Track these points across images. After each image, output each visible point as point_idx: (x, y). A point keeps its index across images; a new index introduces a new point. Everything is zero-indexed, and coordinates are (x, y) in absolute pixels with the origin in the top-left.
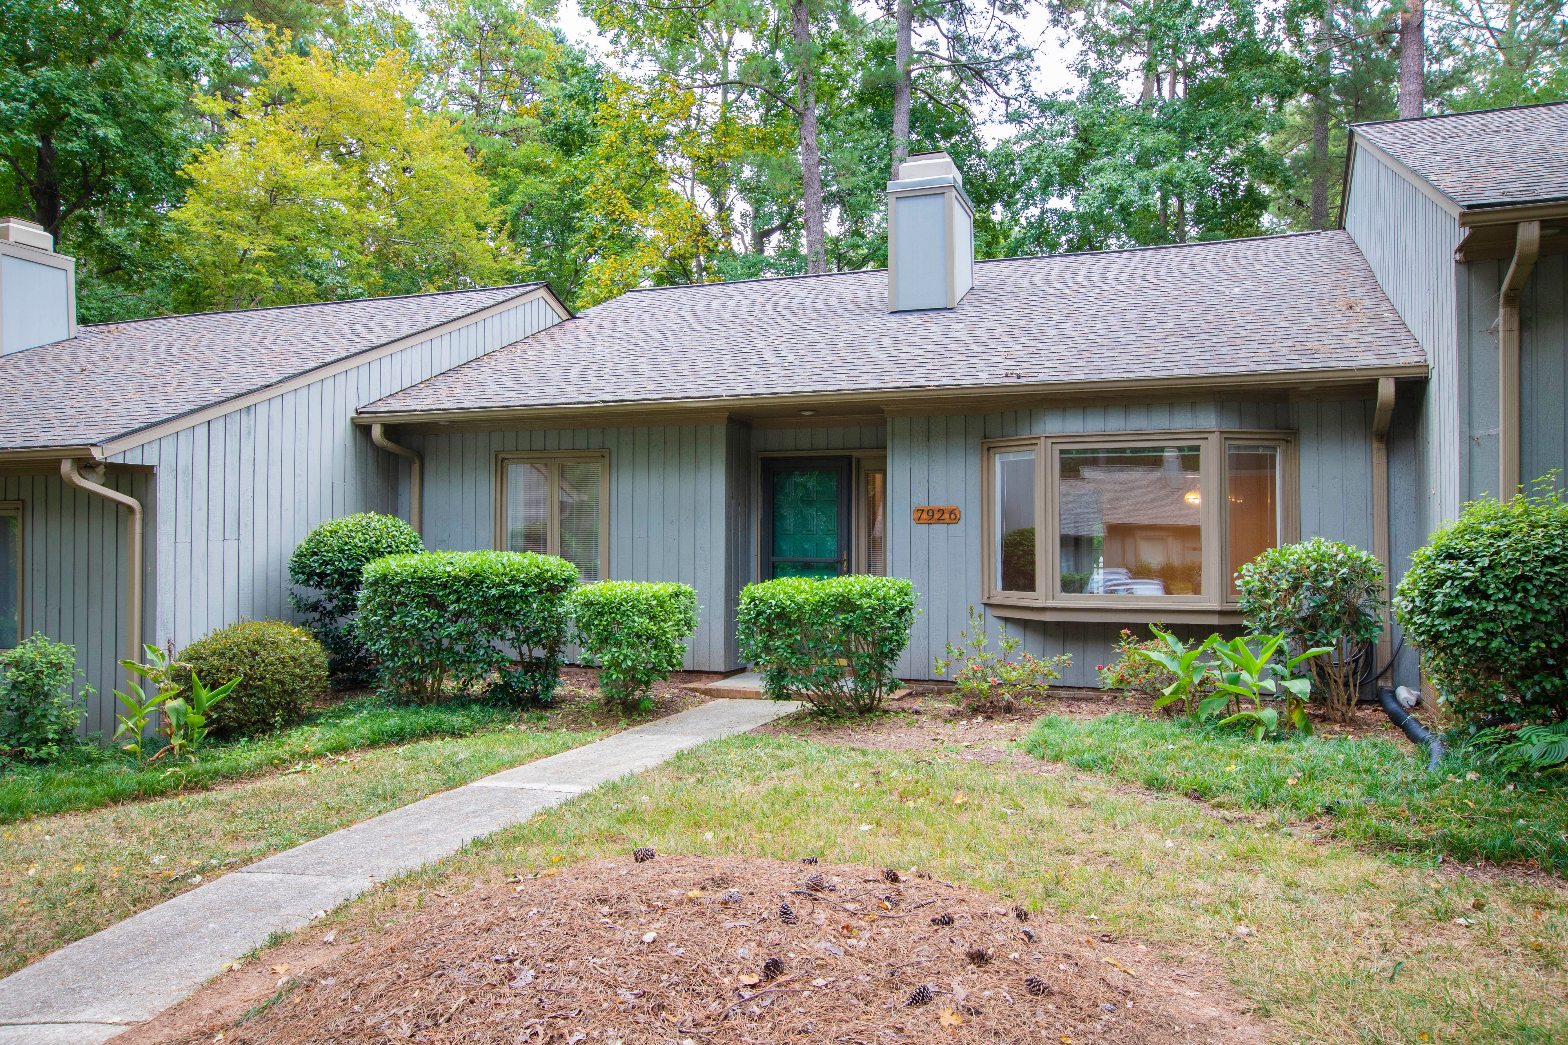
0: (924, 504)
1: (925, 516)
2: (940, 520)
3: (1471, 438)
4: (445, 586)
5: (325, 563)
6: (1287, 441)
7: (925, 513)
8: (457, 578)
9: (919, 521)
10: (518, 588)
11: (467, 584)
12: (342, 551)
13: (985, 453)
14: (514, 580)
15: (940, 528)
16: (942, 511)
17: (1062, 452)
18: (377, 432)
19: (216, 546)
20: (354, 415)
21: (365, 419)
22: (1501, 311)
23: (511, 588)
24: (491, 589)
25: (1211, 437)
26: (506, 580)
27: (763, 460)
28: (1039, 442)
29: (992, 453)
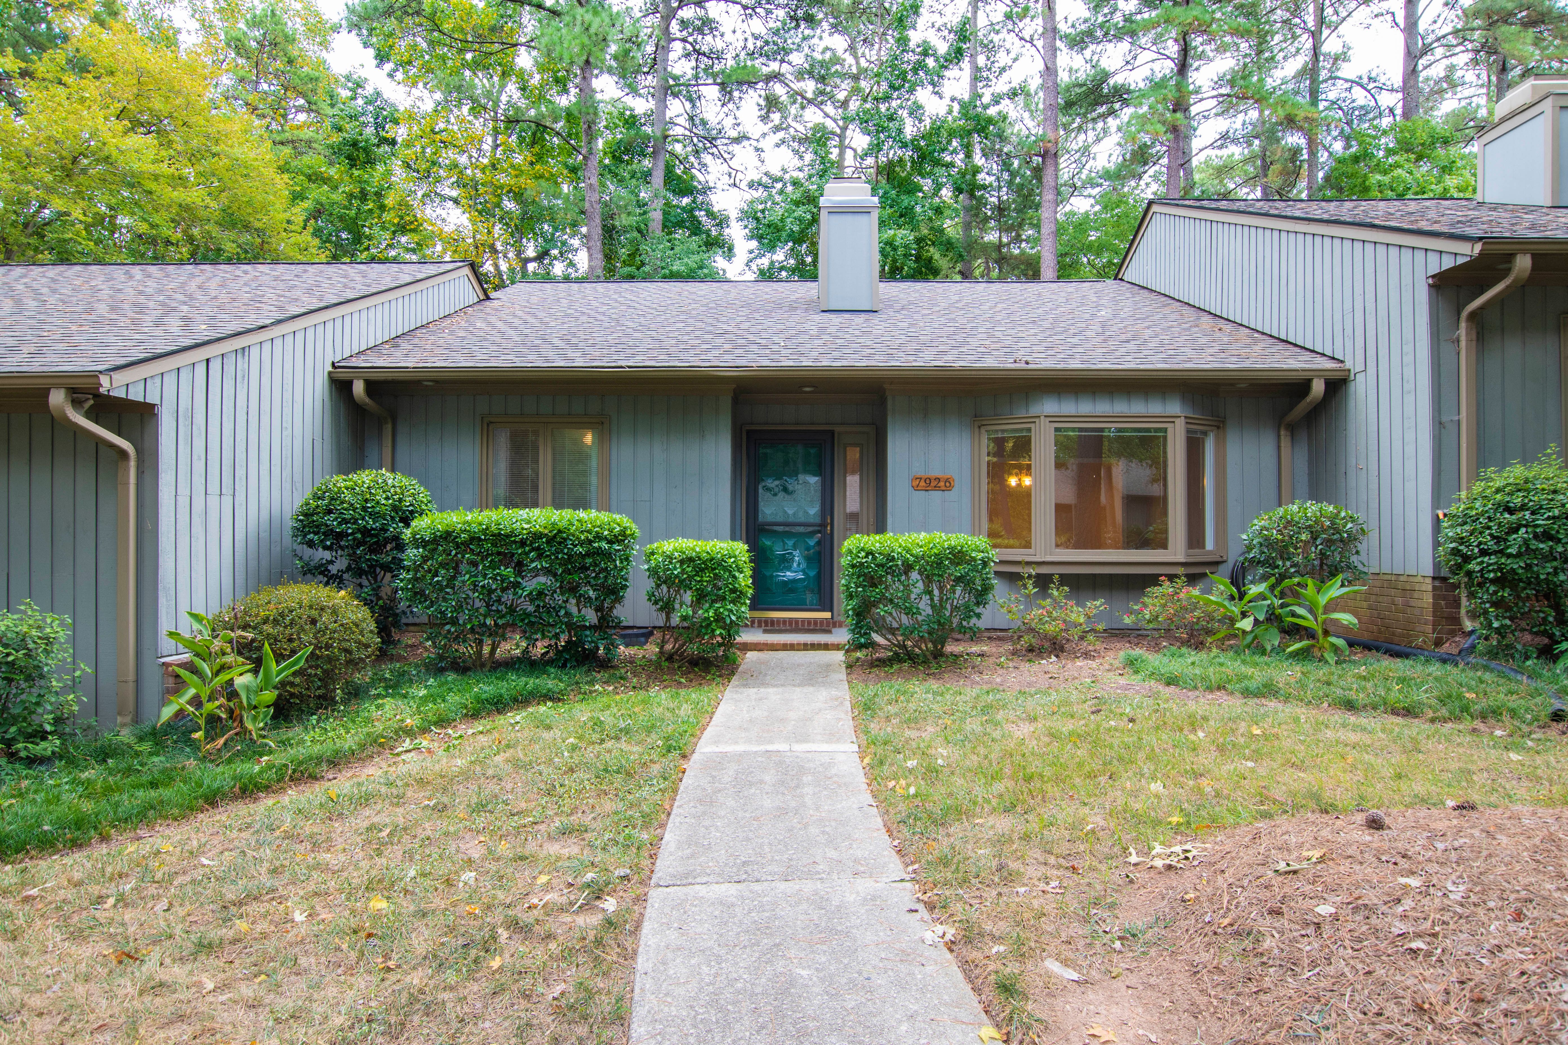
0: (921, 473)
1: (922, 484)
2: (937, 488)
3: (1440, 423)
4: (523, 543)
5: (346, 521)
6: (1218, 427)
7: (923, 481)
8: (538, 536)
9: (916, 488)
10: (604, 545)
11: (550, 540)
12: (364, 509)
13: (977, 430)
14: (599, 537)
15: (936, 495)
16: (938, 479)
17: (1057, 430)
18: (359, 388)
19: (213, 500)
20: (331, 369)
21: (342, 375)
22: (1463, 325)
23: (596, 545)
24: (576, 546)
25: (1177, 421)
26: (590, 537)
27: (748, 432)
28: (1037, 420)
29: (983, 430)
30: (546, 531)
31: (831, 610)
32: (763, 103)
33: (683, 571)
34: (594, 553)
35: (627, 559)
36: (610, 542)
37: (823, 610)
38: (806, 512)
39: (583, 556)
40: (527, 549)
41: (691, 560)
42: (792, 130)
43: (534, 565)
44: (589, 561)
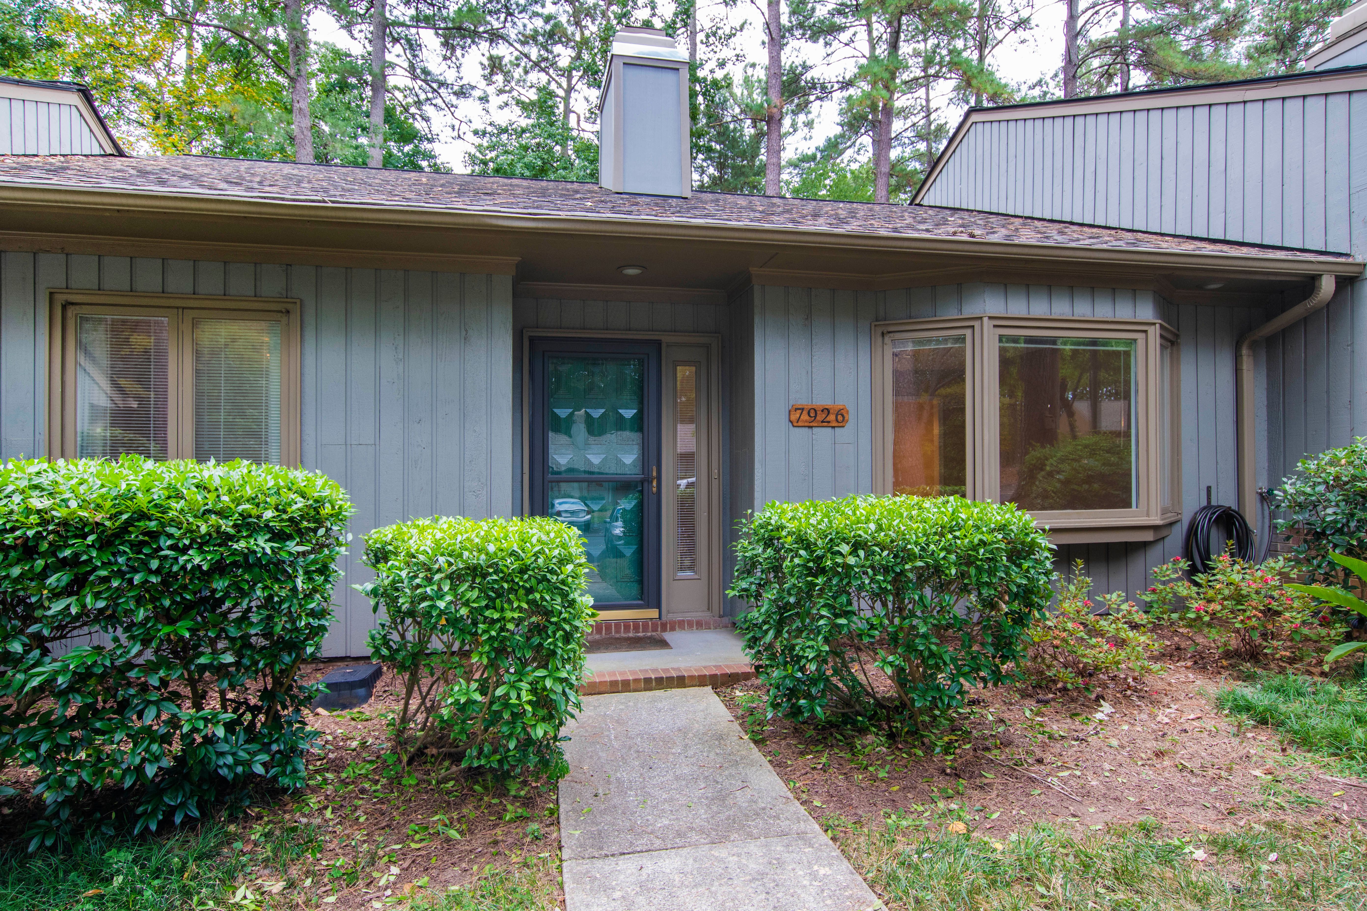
0: (803, 401)
1: (805, 417)
2: (825, 423)
4: (27, 549)
6: (1173, 344)
7: (805, 412)
9: (794, 424)
10: (263, 544)
11: (110, 539)
13: (879, 339)
14: (248, 525)
15: (824, 433)
16: (827, 411)
17: (1000, 338)
23: (241, 545)
24: (184, 550)
25: (1151, 330)
26: (227, 526)
27: (532, 340)
28: (977, 324)
29: (887, 339)
30: (99, 517)
31: (659, 606)
32: (486, 63)
33: (459, 600)
34: (235, 564)
35: (324, 570)
36: (278, 536)
37: (648, 606)
38: (619, 461)
39: (207, 576)
40: (40, 564)
41: (474, 571)
42: (515, 93)
43: (57, 607)
44: (220, 584)
